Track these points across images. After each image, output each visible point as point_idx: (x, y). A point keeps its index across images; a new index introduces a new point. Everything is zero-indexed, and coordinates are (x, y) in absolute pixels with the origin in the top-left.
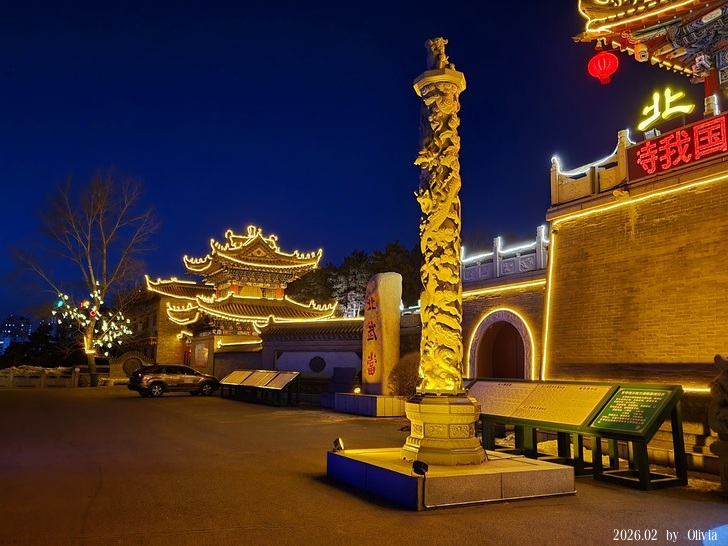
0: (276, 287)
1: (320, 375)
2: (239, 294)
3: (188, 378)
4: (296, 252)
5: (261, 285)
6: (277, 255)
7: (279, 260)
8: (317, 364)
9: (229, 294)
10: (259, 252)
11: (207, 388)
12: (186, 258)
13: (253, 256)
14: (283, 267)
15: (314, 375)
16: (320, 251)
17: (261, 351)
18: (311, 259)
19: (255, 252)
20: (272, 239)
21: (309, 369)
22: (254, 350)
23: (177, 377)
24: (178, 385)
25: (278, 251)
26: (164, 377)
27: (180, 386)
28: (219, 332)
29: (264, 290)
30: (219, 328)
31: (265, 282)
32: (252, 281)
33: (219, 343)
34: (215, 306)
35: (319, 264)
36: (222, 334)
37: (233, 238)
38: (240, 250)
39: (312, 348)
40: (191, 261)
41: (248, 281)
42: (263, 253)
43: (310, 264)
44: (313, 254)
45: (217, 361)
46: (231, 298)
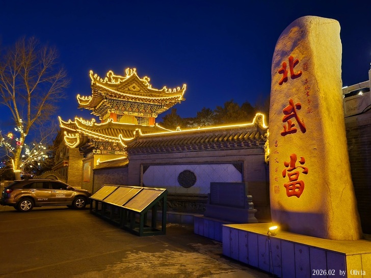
0: (149, 116)
1: (192, 190)
2: (117, 121)
3: (60, 193)
4: (165, 87)
5: (136, 114)
6: (149, 90)
7: (150, 93)
8: (187, 179)
9: (109, 121)
10: (134, 87)
11: (79, 203)
12: (78, 96)
13: (129, 90)
14: (154, 98)
15: (182, 190)
16: (185, 86)
17: (127, 165)
18: (177, 92)
19: (131, 87)
20: (146, 80)
21: (178, 184)
22: (121, 165)
23: (48, 192)
24: (50, 200)
25: (150, 87)
26: (34, 192)
27: (52, 200)
28: (99, 151)
29: (139, 118)
30: (98, 148)
31: (139, 112)
32: (128, 111)
33: (98, 161)
34: (94, 128)
35: (184, 96)
36: (101, 154)
37: (114, 78)
38: (119, 85)
39: (180, 160)
40: (83, 98)
41: (125, 110)
42: (138, 88)
43: (176, 96)
44: (179, 88)
45: (96, 177)
46: (110, 124)
